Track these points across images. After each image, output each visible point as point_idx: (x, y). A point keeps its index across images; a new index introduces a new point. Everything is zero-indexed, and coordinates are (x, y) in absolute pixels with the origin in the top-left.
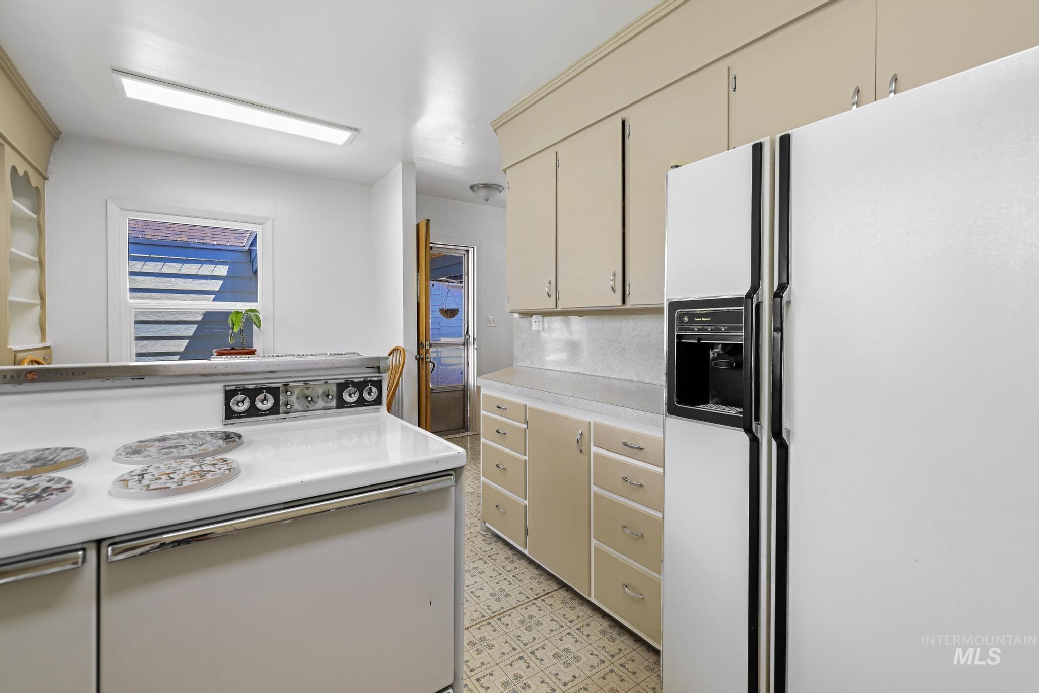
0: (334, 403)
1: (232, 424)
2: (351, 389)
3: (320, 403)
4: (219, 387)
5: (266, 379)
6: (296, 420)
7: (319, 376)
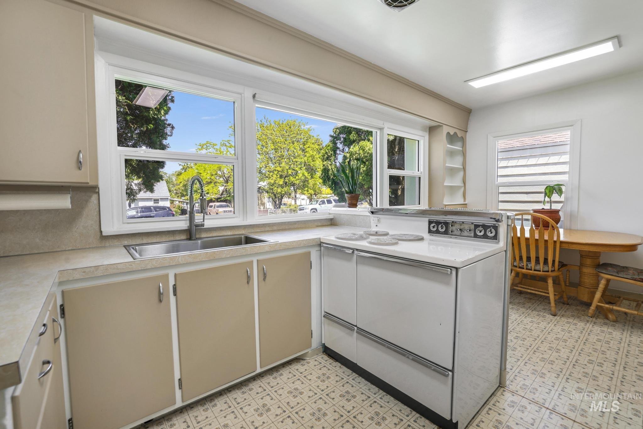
0: (472, 235)
1: (432, 235)
2: (481, 228)
3: (466, 233)
4: (427, 219)
5: (443, 218)
6: (455, 239)
7: (465, 220)
